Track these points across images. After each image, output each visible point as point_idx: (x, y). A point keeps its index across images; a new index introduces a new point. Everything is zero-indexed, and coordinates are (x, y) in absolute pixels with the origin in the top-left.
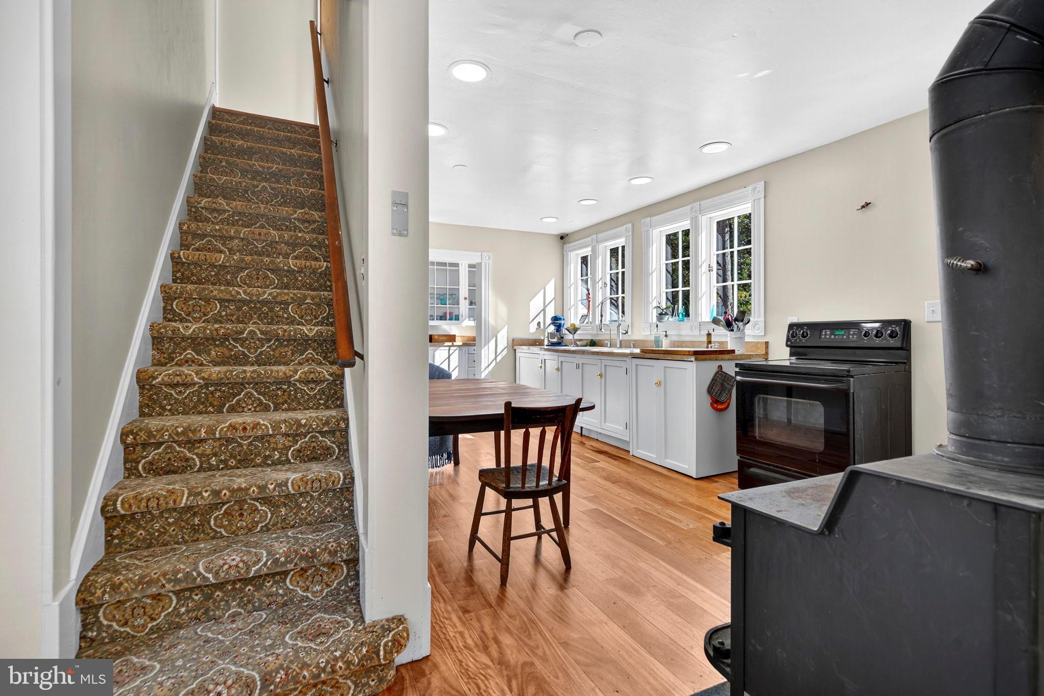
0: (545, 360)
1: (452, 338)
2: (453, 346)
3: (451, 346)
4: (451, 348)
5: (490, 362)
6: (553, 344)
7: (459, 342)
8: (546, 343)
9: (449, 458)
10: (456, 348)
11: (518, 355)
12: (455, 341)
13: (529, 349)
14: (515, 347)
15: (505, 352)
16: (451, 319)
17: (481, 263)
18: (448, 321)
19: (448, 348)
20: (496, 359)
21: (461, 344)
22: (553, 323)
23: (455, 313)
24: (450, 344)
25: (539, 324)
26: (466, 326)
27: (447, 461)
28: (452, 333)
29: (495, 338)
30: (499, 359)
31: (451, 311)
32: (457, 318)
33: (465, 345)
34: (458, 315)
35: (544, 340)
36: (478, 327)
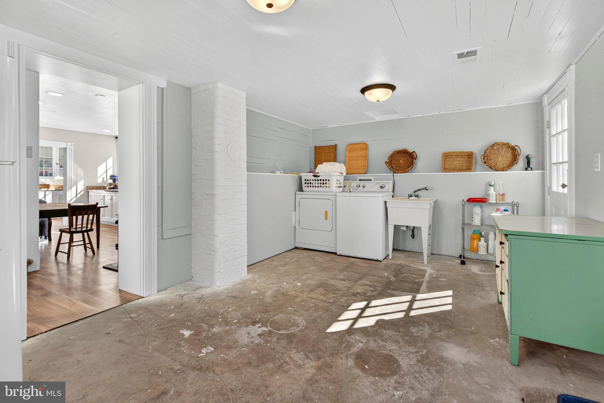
0: (104, 196)
1: (48, 186)
2: (48, 190)
3: (47, 191)
4: (47, 192)
5: (72, 198)
6: (111, 188)
7: (52, 188)
8: (107, 188)
9: (45, 238)
10: (50, 192)
11: (90, 194)
12: (49, 188)
13: (97, 191)
14: (88, 190)
15: (82, 193)
16: (46, 175)
17: (67, 148)
18: (44, 177)
19: (44, 192)
20: (76, 196)
21: (54, 189)
22: (110, 179)
23: (50, 172)
24: (46, 189)
25: (103, 178)
26: (57, 179)
27: (44, 239)
28: (48, 183)
29: (75, 186)
30: (78, 196)
31: (46, 171)
32: (51, 175)
33: (56, 190)
34: (52, 173)
35: (106, 186)
36: (65, 181)
